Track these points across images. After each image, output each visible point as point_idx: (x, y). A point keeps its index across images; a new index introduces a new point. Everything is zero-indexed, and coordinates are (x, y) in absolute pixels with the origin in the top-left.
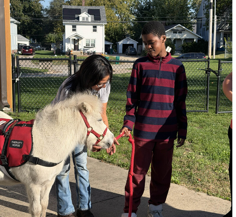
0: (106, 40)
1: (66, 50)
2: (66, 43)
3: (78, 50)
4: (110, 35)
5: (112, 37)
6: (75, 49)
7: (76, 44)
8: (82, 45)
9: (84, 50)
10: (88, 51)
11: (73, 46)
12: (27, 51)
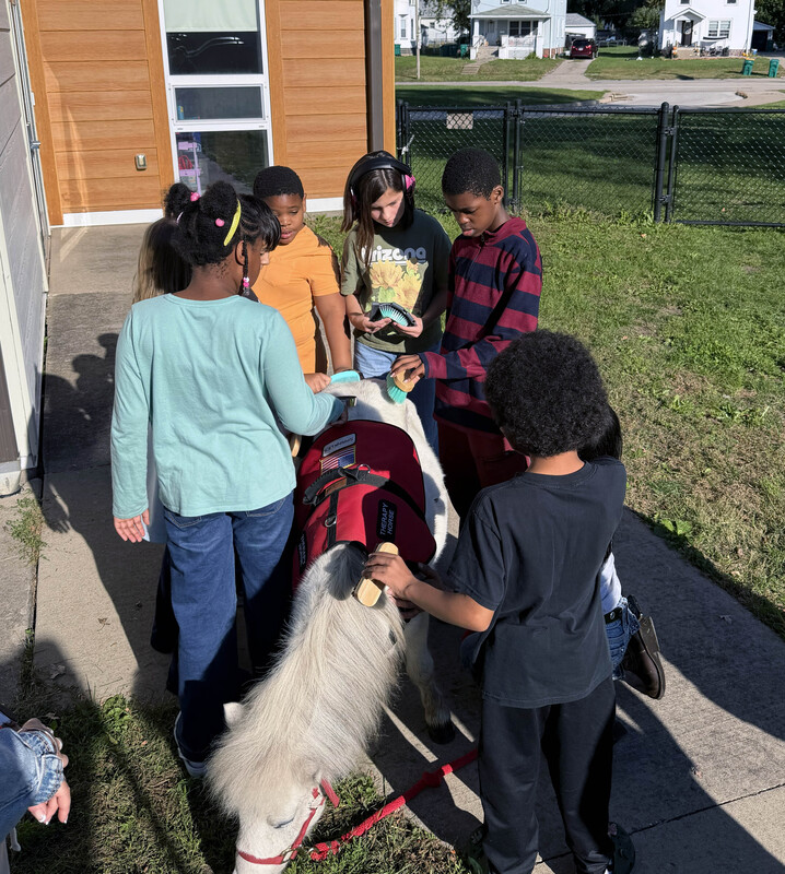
0: (757, 19)
1: (664, 46)
2: (665, 31)
3: (690, 45)
4: (772, 7)
5: (778, 12)
6: (683, 44)
7: (688, 33)
8: (699, 33)
9: (703, 45)
10: (712, 47)
11: (679, 38)
12: (581, 49)
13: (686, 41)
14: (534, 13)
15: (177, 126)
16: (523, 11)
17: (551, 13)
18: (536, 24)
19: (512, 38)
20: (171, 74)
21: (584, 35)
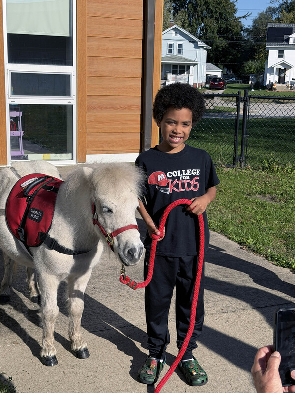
1: (268, 83)
2: (268, 74)
3: (284, 83)
6: (279, 82)
7: (282, 75)
8: (289, 76)
9: (292, 83)
11: (277, 78)
12: (216, 84)
13: (281, 80)
14: (187, 60)
15: (11, 99)
16: (181, 59)
17: (198, 61)
18: (189, 67)
19: (174, 75)
20: (9, 62)
21: (217, 76)
